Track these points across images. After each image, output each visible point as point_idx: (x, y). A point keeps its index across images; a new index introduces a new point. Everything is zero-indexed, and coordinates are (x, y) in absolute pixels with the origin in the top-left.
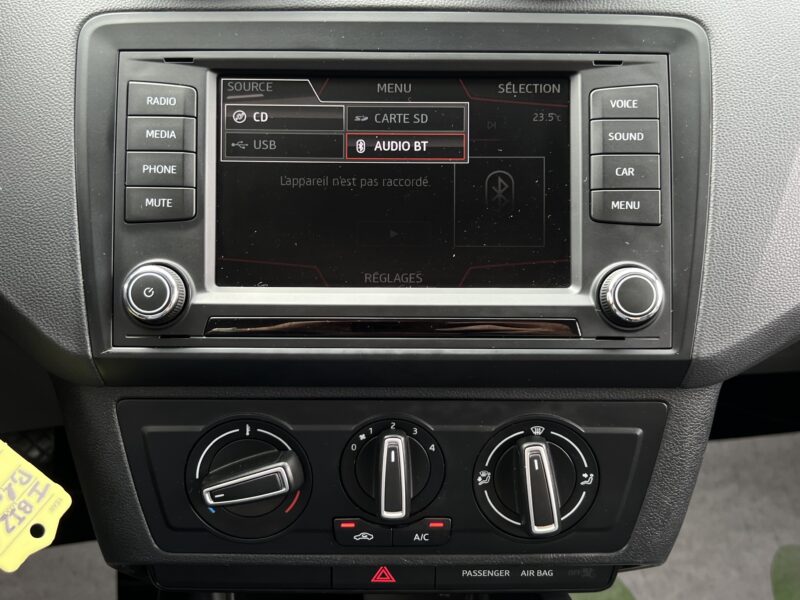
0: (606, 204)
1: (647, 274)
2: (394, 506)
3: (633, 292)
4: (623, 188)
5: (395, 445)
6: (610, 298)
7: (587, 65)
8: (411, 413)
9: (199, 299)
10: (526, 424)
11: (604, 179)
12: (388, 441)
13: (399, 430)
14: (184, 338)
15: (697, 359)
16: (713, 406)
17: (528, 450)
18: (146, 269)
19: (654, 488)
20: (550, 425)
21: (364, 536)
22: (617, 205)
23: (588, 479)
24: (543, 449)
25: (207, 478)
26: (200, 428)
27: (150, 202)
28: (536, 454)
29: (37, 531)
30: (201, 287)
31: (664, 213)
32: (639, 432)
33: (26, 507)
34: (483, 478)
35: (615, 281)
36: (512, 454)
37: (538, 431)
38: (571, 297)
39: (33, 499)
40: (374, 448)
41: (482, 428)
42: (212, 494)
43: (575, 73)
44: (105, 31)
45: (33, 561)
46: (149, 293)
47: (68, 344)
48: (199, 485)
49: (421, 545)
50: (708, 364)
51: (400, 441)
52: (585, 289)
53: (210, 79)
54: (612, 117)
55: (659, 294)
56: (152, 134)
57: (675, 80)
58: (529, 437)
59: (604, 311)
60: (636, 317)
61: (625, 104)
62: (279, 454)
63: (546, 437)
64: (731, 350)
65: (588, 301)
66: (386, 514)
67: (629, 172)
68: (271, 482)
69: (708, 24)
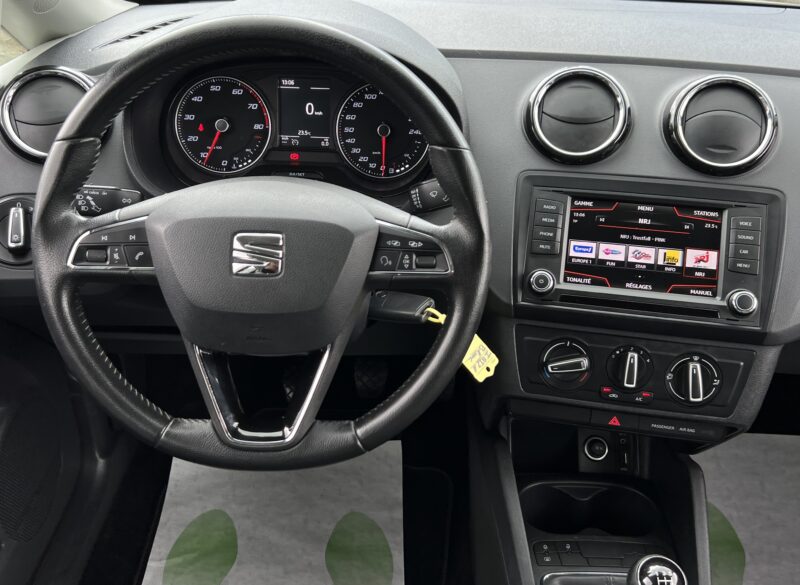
0: (735, 263)
1: (751, 294)
2: (630, 381)
3: (744, 301)
4: (744, 259)
5: (633, 357)
6: (734, 303)
7: (731, 206)
8: (641, 344)
9: (557, 287)
10: (691, 354)
11: (735, 254)
12: (630, 354)
13: (634, 351)
14: (550, 301)
15: (770, 334)
16: (777, 356)
17: (691, 366)
18: (538, 273)
19: (746, 389)
20: (702, 356)
21: (614, 395)
22: (740, 265)
23: (717, 382)
24: (698, 366)
25: (548, 362)
26: (549, 340)
27: (542, 246)
28: (695, 368)
29: (488, 369)
30: (558, 283)
31: (759, 270)
32: (742, 364)
33: (485, 360)
34: (669, 376)
35: (735, 297)
36: (684, 368)
37: (696, 358)
38: (718, 301)
39: (486, 357)
40: (623, 358)
41: (671, 354)
42: (552, 368)
43: (725, 209)
44: (529, 178)
45: (488, 380)
46: (541, 281)
47: (504, 299)
48: (546, 365)
49: (639, 403)
50: (776, 336)
51: (636, 355)
52: (723, 299)
53: (569, 199)
54: (741, 230)
55: (755, 304)
56: (545, 220)
57: (770, 216)
58: (692, 360)
59: (730, 309)
60: (744, 311)
61: (746, 224)
62: (581, 355)
63: (699, 361)
64: (784, 331)
65: (724, 304)
66: (626, 385)
67: (746, 252)
68: (578, 365)
69: (785, 192)
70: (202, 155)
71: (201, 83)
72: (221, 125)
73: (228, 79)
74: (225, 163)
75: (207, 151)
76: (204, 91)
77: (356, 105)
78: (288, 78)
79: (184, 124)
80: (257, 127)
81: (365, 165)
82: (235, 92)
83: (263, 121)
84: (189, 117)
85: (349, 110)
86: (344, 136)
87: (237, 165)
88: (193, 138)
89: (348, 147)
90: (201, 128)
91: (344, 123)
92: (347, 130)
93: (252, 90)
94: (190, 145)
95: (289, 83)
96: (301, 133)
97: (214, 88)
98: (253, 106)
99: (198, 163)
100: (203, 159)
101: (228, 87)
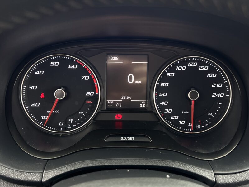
70: (43, 118)
71: (42, 60)
72: (59, 94)
73: (65, 56)
74: (61, 124)
75: (48, 114)
76: (45, 66)
77: (169, 75)
78: (114, 55)
79: (29, 93)
80: (89, 94)
81: (175, 123)
82: (71, 66)
83: (93, 89)
84: (32, 88)
85: (164, 79)
86: (159, 100)
87: (71, 125)
88: (35, 105)
89: (162, 108)
90: (42, 96)
91: (160, 89)
92: (162, 95)
93: (85, 65)
94: (33, 110)
95: (114, 60)
96: (124, 97)
97: (53, 64)
98: (86, 78)
99: (40, 125)
100: (44, 121)
101: (64, 63)
